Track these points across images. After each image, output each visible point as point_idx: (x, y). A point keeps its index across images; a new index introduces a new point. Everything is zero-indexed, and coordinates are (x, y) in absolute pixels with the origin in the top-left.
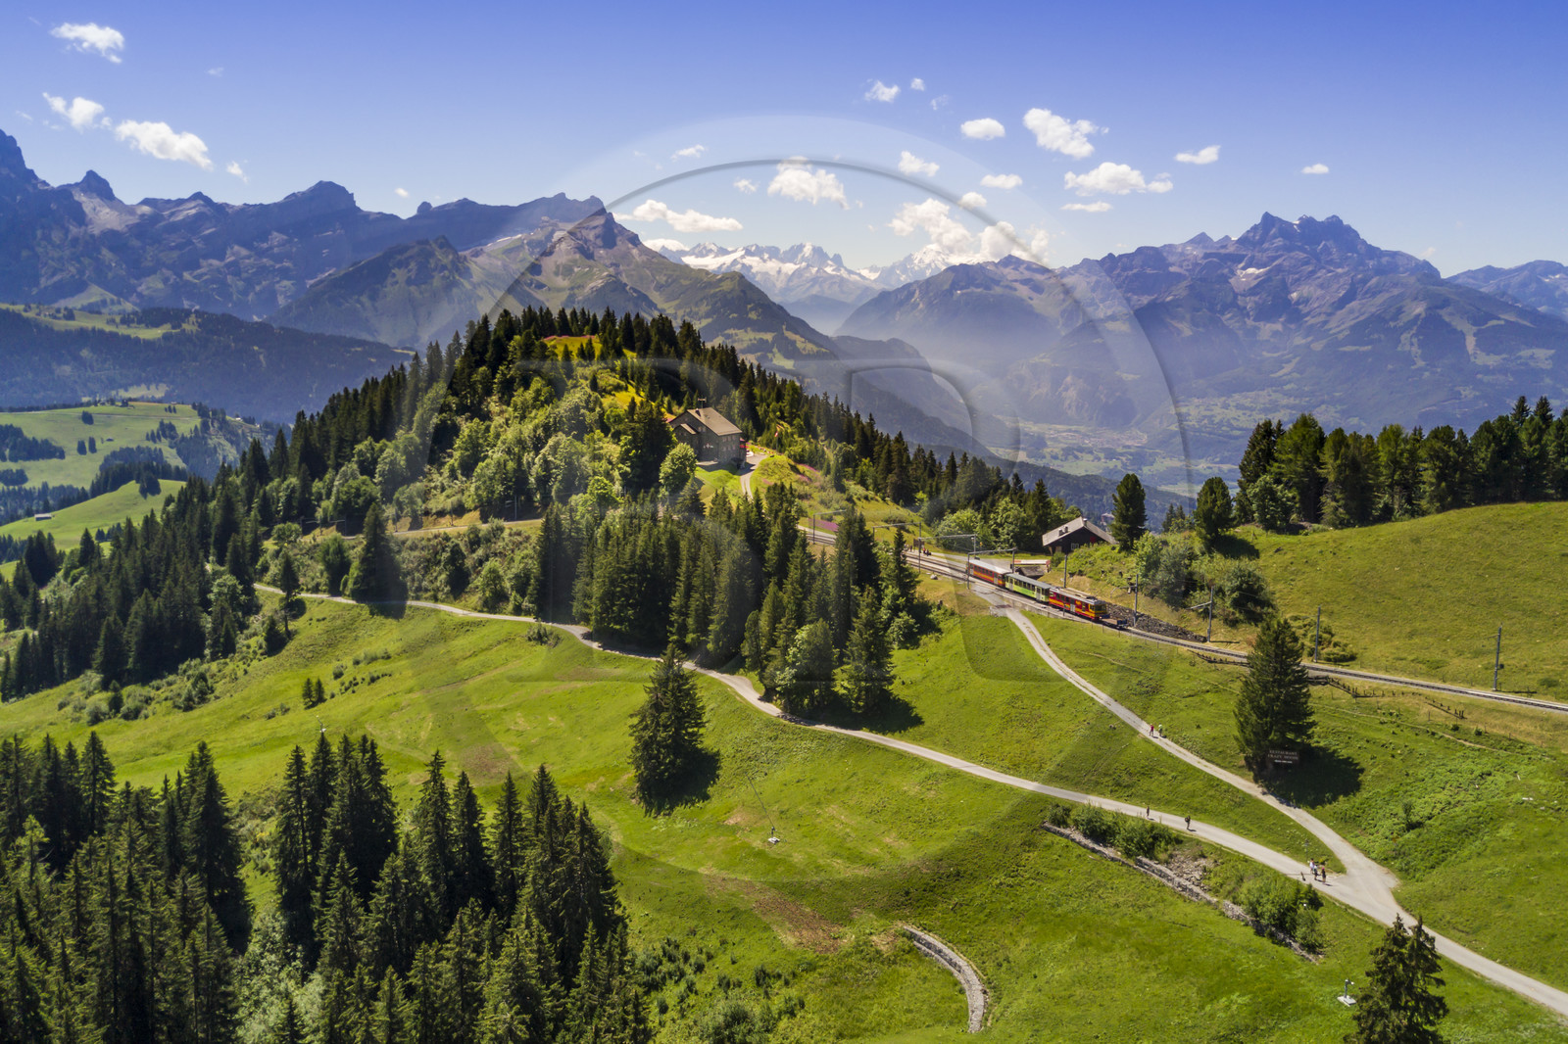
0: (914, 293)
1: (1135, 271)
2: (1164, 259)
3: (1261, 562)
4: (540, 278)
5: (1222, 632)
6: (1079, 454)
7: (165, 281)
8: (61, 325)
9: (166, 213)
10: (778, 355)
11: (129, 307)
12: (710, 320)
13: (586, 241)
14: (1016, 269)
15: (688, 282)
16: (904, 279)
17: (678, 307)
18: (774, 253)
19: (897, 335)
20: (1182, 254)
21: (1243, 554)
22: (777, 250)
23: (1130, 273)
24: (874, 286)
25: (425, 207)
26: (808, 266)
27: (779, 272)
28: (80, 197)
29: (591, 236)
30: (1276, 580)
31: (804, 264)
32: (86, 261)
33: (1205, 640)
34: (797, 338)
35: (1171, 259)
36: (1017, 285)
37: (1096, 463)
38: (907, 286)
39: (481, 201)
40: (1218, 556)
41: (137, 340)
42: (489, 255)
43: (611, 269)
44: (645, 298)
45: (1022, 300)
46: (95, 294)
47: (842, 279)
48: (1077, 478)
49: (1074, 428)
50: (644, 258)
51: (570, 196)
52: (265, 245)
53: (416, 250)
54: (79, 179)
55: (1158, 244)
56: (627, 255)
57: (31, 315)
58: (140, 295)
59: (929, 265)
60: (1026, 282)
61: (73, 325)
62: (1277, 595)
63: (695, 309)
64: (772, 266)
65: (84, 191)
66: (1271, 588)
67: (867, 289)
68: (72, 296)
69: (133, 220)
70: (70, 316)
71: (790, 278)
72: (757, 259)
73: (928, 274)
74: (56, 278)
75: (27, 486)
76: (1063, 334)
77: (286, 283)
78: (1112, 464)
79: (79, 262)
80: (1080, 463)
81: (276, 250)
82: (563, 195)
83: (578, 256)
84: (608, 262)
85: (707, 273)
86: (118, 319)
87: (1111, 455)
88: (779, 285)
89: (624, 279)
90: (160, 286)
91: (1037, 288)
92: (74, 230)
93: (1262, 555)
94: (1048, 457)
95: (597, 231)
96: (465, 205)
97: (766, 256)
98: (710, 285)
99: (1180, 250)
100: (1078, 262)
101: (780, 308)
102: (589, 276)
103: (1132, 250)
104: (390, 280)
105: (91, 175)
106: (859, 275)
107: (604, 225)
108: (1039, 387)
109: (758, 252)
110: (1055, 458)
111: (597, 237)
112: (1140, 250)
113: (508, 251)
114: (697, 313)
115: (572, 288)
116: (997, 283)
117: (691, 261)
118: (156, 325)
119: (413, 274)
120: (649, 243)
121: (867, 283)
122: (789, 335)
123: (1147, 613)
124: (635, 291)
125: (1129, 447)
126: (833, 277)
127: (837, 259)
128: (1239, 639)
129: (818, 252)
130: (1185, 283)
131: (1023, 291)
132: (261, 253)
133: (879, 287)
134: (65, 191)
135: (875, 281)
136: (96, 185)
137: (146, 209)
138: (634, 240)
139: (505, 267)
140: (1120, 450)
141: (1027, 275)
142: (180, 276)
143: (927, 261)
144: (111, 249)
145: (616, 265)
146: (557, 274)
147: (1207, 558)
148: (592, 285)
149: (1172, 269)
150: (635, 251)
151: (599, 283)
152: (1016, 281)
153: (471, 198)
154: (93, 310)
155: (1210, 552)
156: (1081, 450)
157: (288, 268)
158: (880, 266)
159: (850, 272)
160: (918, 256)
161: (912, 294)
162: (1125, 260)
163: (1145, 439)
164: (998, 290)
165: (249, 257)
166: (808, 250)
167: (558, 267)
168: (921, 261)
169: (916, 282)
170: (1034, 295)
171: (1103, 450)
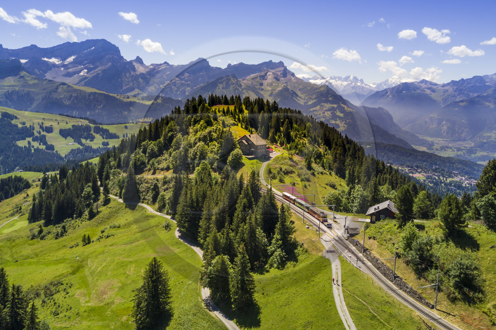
0: (388, 92)
1: (472, 84)
2: (484, 80)
3: (479, 254)
4: (262, 87)
5: (445, 304)
6: (447, 149)
7: (155, 87)
8: (126, 100)
9: (157, 68)
10: (338, 112)
11: (145, 95)
12: (316, 100)
13: (277, 75)
14: (426, 84)
15: (309, 88)
16: (385, 87)
17: (306, 96)
18: (340, 78)
19: (381, 106)
20: (491, 78)
21: (469, 246)
22: (341, 77)
23: (470, 85)
24: (374, 89)
25: (229, 65)
26: (351, 83)
27: (341, 85)
28: (135, 64)
29: (279, 74)
30: (488, 271)
31: (350, 82)
32: (135, 82)
33: (433, 307)
34: (345, 106)
35: (487, 80)
36: (426, 90)
37: (453, 152)
38: (386, 89)
39: (246, 63)
40: (452, 244)
41: (145, 104)
42: (247, 80)
43: (285, 84)
44: (295, 93)
45: (428, 95)
46: (136, 91)
47: (363, 87)
48: (444, 158)
49: (445, 139)
50: (296, 80)
51: (273, 61)
52: (183, 77)
53: (226, 78)
54: (135, 59)
55: (482, 75)
56: (290, 80)
57: (118, 97)
58: (148, 92)
59: (394, 83)
60: (429, 89)
61: (129, 100)
62: (487, 283)
63: (311, 97)
64: (339, 83)
65: (136, 62)
66: (484, 277)
67: (371, 91)
68: (131, 92)
69: (148, 70)
70: (128, 98)
71: (345, 87)
72: (334, 80)
73: (394, 85)
74: (127, 87)
75: (109, 147)
76: (443, 106)
77: (189, 88)
78: (459, 153)
79: (133, 82)
80: (447, 152)
81: (186, 78)
82: (271, 61)
83: (274, 80)
84: (284, 82)
85: (316, 85)
86: (140, 99)
87: (459, 149)
88: (341, 89)
89: (289, 87)
90: (154, 89)
91: (433, 91)
92: (132, 73)
93: (481, 249)
94: (435, 149)
95: (281, 72)
96: (241, 64)
97: (337, 79)
98: (317, 89)
99: (490, 77)
100: (449, 81)
101: (340, 96)
102: (277, 86)
103: (471, 77)
104: (217, 88)
105: (138, 57)
106: (369, 86)
107: (284, 70)
108: (432, 125)
109: (335, 78)
110: (437, 150)
111: (281, 74)
112: (474, 77)
113: (253, 79)
114: (312, 98)
115: (272, 90)
116: (418, 89)
117: (312, 81)
118: (150, 100)
119: (224, 86)
120: (297, 76)
121: (372, 89)
122: (342, 105)
123: (401, 276)
124: (292, 91)
125: (466, 147)
126: (360, 86)
127: (362, 81)
128: (456, 313)
129: (355, 79)
130: (492, 89)
131: (428, 92)
132: (182, 79)
133: (376, 90)
134: (131, 62)
135: (375, 88)
136: (139, 60)
137: (152, 67)
138: (293, 75)
139: (252, 84)
140: (463, 148)
141: (430, 86)
142: (159, 86)
143: (393, 81)
144: (142, 78)
145: (287, 83)
146: (268, 86)
147: (445, 244)
148: (279, 89)
149: (487, 84)
150: (293, 78)
151: (281, 89)
152: (425, 88)
153: (243, 62)
154: (135, 96)
155: (447, 241)
156: (447, 147)
157: (189, 84)
158: (377, 83)
159: (366, 85)
160: (390, 80)
161: (387, 92)
162: (468, 81)
163: (473, 145)
164: (418, 91)
165: (178, 81)
166: (351, 78)
167: (268, 83)
168: (391, 81)
169: (389, 88)
170: (432, 93)
171: (456, 148)
